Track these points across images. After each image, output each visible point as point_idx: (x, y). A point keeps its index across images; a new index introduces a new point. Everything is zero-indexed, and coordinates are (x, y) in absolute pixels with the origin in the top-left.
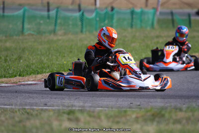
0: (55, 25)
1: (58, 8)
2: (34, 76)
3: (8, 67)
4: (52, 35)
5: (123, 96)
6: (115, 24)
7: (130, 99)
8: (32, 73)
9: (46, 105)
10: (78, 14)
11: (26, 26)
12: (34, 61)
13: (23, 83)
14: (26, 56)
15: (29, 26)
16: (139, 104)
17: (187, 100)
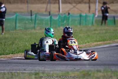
0: (35, 24)
1: (36, 14)
2: (21, 54)
3: (6, 49)
4: (33, 30)
5: (71, 64)
6: (70, 23)
7: (74, 66)
8: (20, 52)
9: (25, 70)
10: (48, 17)
11: (18, 25)
12: (21, 45)
13: (14, 58)
14: (17, 42)
15: (19, 25)
16: (79, 69)
17: (107, 67)
